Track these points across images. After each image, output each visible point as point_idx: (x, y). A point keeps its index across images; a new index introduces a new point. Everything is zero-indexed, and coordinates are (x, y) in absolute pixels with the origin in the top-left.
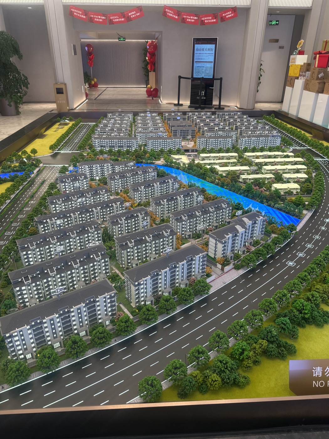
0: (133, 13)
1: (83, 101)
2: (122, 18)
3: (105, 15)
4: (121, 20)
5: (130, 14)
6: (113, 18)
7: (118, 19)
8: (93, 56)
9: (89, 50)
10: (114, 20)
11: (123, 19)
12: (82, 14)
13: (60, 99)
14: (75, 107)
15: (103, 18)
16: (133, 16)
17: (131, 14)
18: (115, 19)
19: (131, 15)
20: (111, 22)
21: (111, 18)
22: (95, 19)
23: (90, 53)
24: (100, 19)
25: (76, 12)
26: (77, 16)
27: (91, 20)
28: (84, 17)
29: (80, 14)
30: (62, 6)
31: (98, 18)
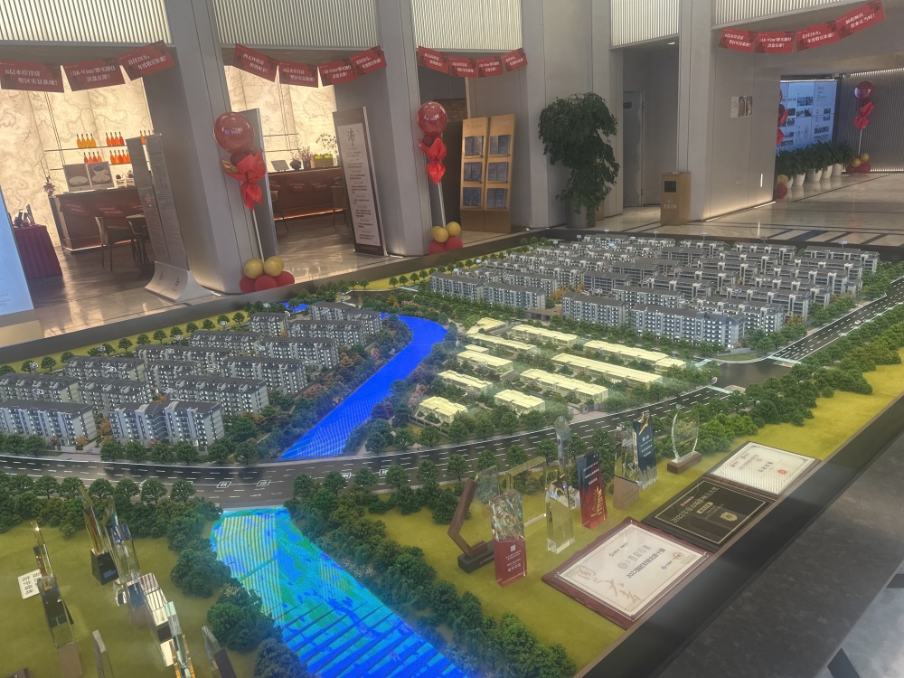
0: (856, 17)
2: (827, 34)
3: (792, 32)
4: (826, 37)
5: (848, 22)
6: (808, 35)
7: (819, 35)
8: (870, 107)
9: (861, 94)
10: (809, 41)
11: (830, 35)
12: (743, 41)
13: (669, 201)
14: (706, 215)
15: (786, 39)
16: (857, 24)
17: (852, 19)
18: (811, 38)
19: (851, 23)
20: (803, 45)
21: (804, 36)
22: (770, 45)
23: (863, 101)
24: (780, 42)
25: (732, 39)
26: (735, 45)
27: (761, 48)
28: (748, 45)
29: (739, 40)
30: (710, 32)
31: (776, 42)
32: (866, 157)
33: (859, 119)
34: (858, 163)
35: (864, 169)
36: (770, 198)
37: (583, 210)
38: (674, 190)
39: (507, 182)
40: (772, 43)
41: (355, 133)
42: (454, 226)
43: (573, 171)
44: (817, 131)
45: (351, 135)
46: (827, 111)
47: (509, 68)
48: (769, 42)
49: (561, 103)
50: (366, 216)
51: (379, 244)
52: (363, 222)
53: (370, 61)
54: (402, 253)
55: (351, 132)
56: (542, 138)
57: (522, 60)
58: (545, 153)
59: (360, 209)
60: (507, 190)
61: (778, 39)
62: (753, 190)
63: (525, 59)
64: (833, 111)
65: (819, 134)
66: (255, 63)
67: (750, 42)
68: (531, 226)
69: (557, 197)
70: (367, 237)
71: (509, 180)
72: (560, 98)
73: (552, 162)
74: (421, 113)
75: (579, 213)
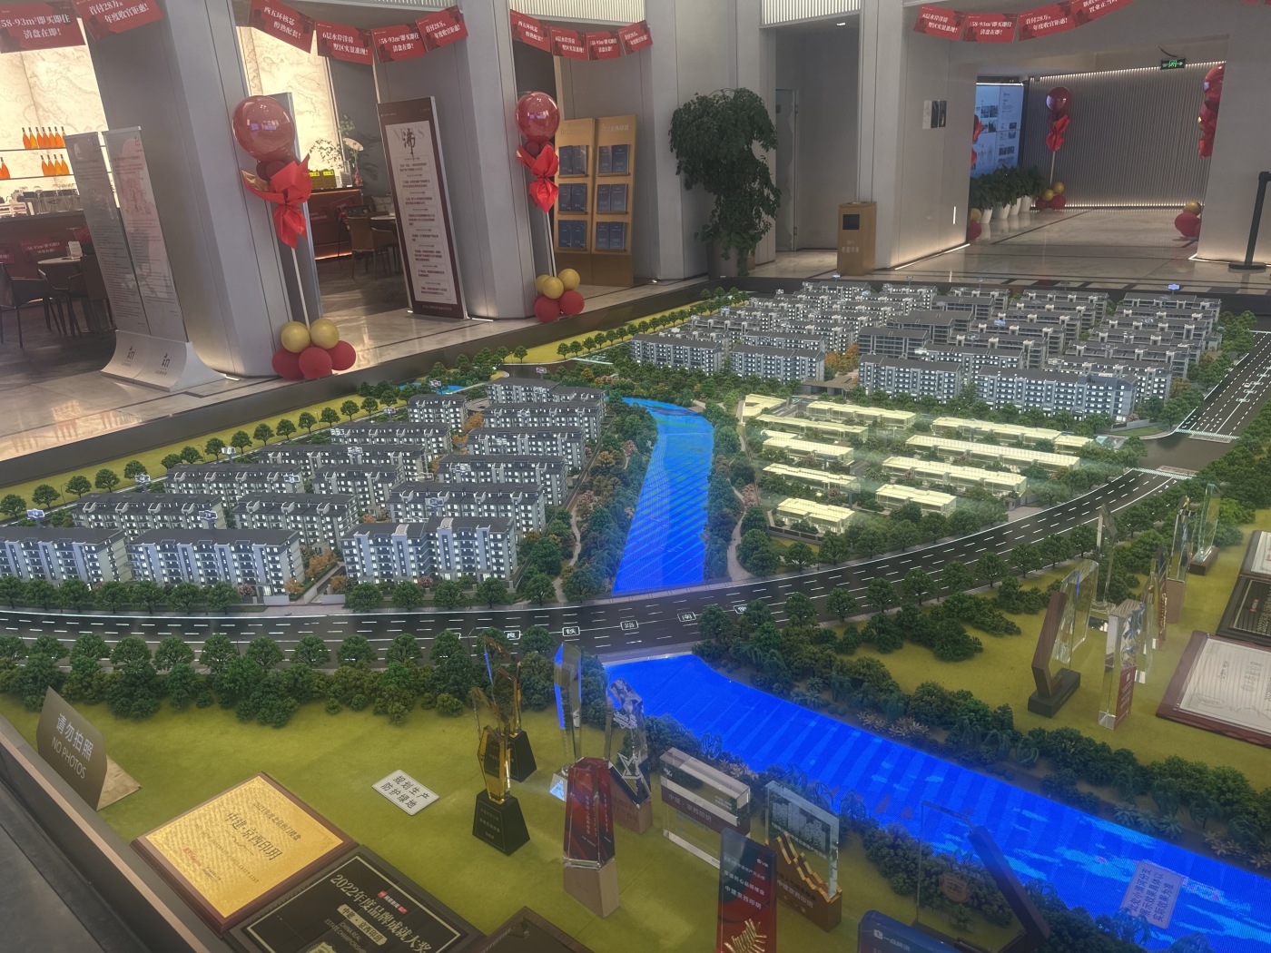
1: (944, 247)
2: (1059, 19)
3: (1012, 15)
4: (1056, 23)
5: (1085, 4)
6: (1034, 20)
7: (1048, 21)
8: (1065, 122)
9: (1054, 104)
10: (1035, 27)
11: (1063, 21)
12: (947, 24)
13: (849, 242)
14: (894, 262)
15: (1005, 24)
16: (1097, 7)
17: (1091, 1)
18: (1037, 23)
19: (1091, 5)
20: (1027, 33)
21: (1028, 21)
22: (983, 32)
23: (1056, 113)
24: (997, 28)
25: (933, 21)
26: (936, 30)
27: (971, 35)
28: (953, 29)
29: (942, 23)
30: (901, 10)
31: (991, 28)
32: (1060, 187)
33: (1051, 137)
34: (1050, 195)
35: (1057, 204)
36: (962, 240)
37: (733, 253)
38: (857, 227)
39: (627, 213)
40: (986, 28)
41: (416, 134)
42: (571, 275)
43: (719, 199)
44: (1002, 152)
45: (410, 139)
46: (1013, 126)
47: (630, 49)
48: (983, 28)
49: (703, 101)
50: (433, 260)
51: (454, 302)
52: (427, 269)
53: (445, 28)
54: (492, 313)
55: (410, 134)
56: (675, 151)
57: (645, 37)
58: (678, 173)
59: (422, 249)
60: (627, 224)
61: (995, 24)
62: (944, 228)
63: (649, 37)
64: (1019, 127)
65: (1004, 157)
66: (281, 22)
67: (956, 26)
68: (659, 278)
69: (696, 235)
70: (435, 292)
71: (630, 210)
72: (701, 94)
73: (688, 185)
74: (522, 108)
75: (727, 258)
